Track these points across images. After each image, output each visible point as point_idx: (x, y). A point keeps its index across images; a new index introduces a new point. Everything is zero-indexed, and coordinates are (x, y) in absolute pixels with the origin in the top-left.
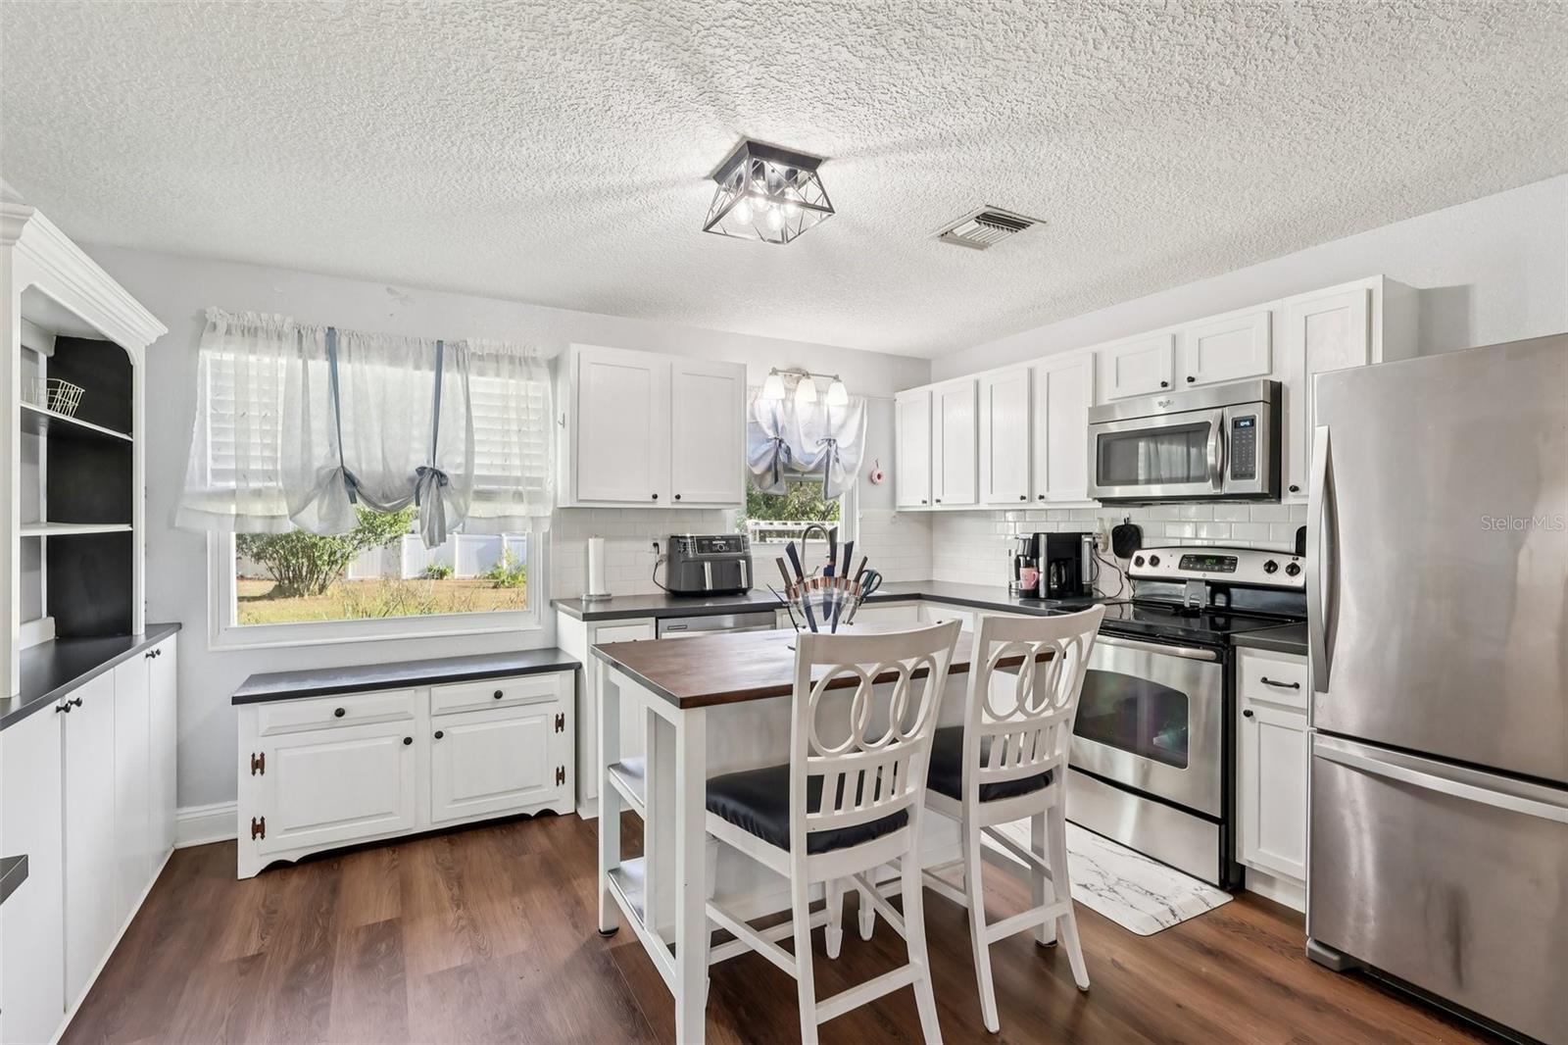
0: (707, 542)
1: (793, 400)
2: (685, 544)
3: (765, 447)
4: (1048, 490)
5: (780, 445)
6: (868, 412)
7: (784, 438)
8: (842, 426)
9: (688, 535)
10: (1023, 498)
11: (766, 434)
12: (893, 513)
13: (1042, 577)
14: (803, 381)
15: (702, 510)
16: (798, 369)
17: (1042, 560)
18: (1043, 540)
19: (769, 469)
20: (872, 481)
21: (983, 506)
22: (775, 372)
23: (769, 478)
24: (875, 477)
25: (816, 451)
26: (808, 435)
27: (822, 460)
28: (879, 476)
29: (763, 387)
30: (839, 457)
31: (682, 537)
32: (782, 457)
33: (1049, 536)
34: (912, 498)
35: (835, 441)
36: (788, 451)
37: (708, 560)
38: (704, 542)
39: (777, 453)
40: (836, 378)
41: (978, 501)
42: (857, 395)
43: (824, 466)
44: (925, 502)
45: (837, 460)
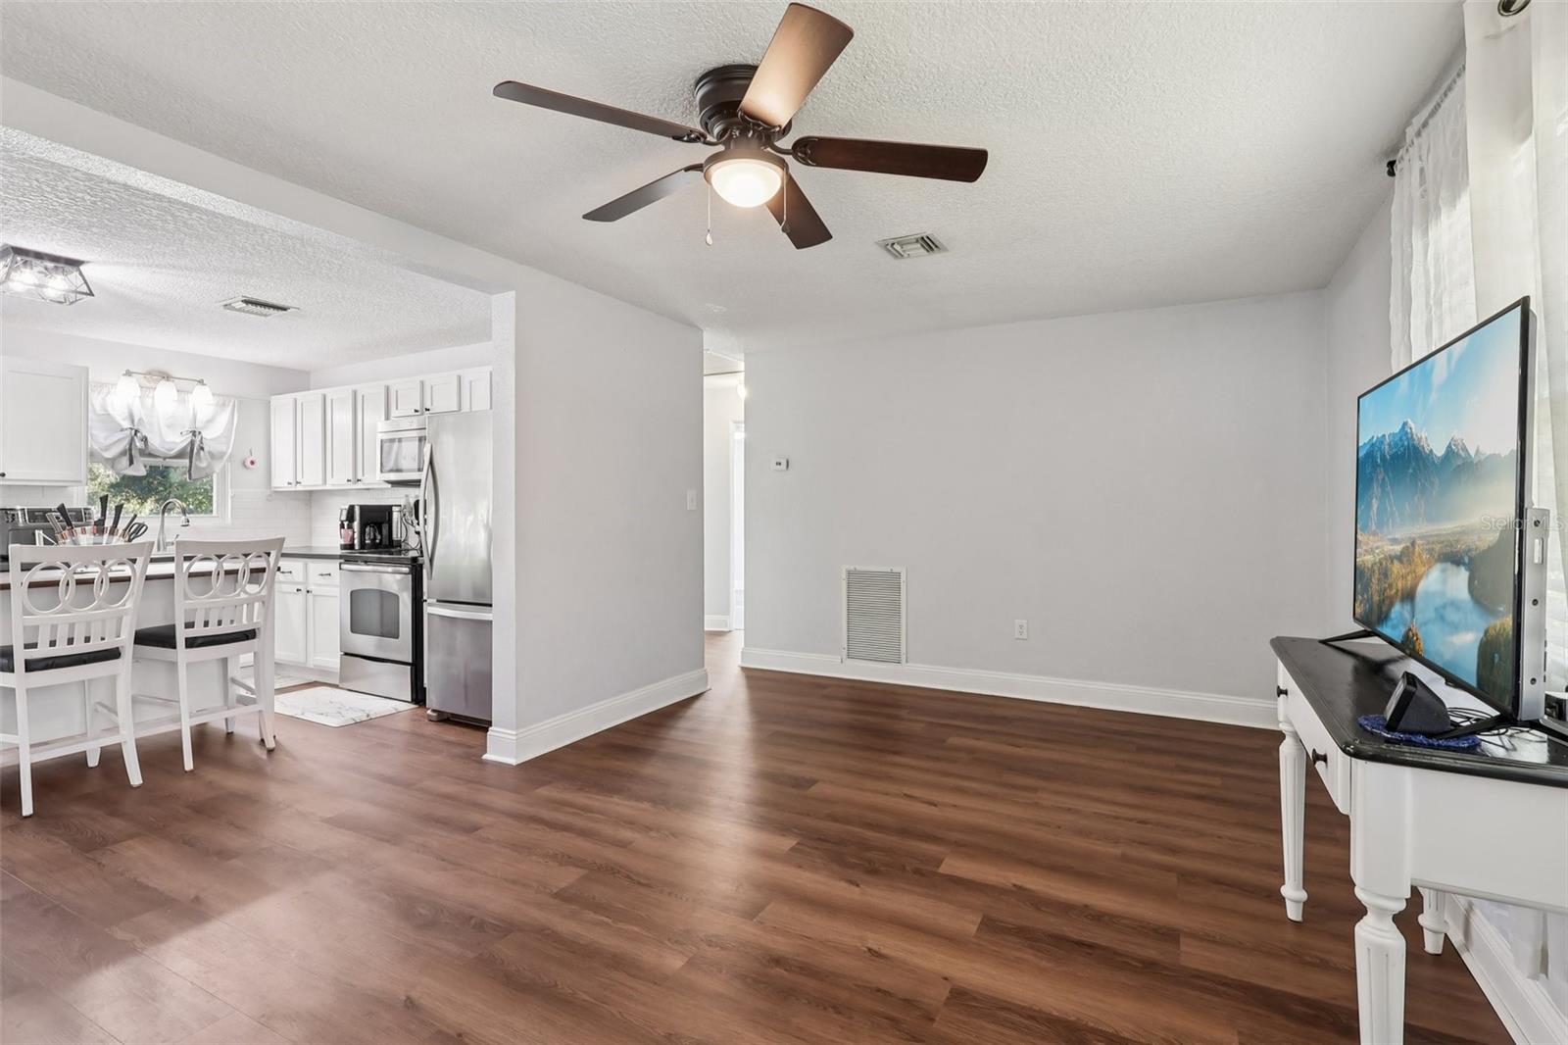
0: (41, 513)
1: (153, 398)
2: (14, 515)
3: (120, 435)
4: (363, 475)
5: (136, 434)
6: (238, 411)
7: (140, 428)
8: (210, 421)
9: (18, 507)
10: (348, 481)
11: (119, 425)
12: (268, 492)
13: (356, 535)
14: (163, 383)
15: (43, 486)
16: (160, 372)
17: (356, 525)
18: (357, 511)
19: (123, 453)
20: (245, 466)
21: (328, 487)
22: (129, 373)
23: (125, 461)
24: (248, 463)
25: (178, 440)
26: (170, 426)
27: (186, 447)
28: (252, 463)
29: (116, 385)
30: (204, 446)
31: (10, 509)
32: (139, 444)
33: (361, 507)
34: (282, 480)
35: (200, 433)
36: (145, 440)
37: (39, 528)
38: (37, 513)
39: (132, 440)
40: (201, 382)
41: (325, 482)
42: (227, 396)
43: (189, 452)
44: (290, 484)
45: (202, 449)
